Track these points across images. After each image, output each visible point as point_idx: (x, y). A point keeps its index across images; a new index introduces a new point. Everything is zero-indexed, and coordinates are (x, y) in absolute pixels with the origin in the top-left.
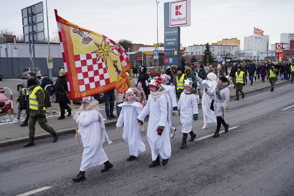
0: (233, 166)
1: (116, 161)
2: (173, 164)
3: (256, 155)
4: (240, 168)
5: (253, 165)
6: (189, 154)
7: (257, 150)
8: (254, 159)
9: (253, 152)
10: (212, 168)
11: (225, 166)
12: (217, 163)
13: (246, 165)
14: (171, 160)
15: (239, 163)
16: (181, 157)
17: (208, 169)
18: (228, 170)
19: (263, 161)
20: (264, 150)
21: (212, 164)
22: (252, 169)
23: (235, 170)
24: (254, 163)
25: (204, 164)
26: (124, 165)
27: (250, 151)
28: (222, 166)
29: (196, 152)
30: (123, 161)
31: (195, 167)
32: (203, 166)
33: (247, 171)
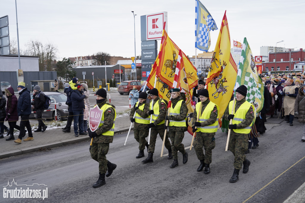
0: (197, 180)
1: (80, 179)
2: (138, 180)
3: (221, 168)
4: (203, 182)
5: (216, 179)
6: (156, 169)
7: (223, 163)
8: (219, 172)
9: (219, 165)
10: (176, 182)
11: (190, 181)
12: (182, 177)
13: (210, 179)
14: (137, 176)
15: (203, 177)
16: (148, 172)
17: (172, 184)
18: (191, 184)
19: (227, 175)
20: (230, 163)
21: (177, 179)
22: (215, 183)
23: (198, 184)
24: (218, 177)
25: (170, 179)
26: (89, 183)
27: (216, 165)
28: (187, 180)
29: (163, 167)
30: (88, 179)
31: (160, 182)
32: (167, 181)
33: (209, 184)
